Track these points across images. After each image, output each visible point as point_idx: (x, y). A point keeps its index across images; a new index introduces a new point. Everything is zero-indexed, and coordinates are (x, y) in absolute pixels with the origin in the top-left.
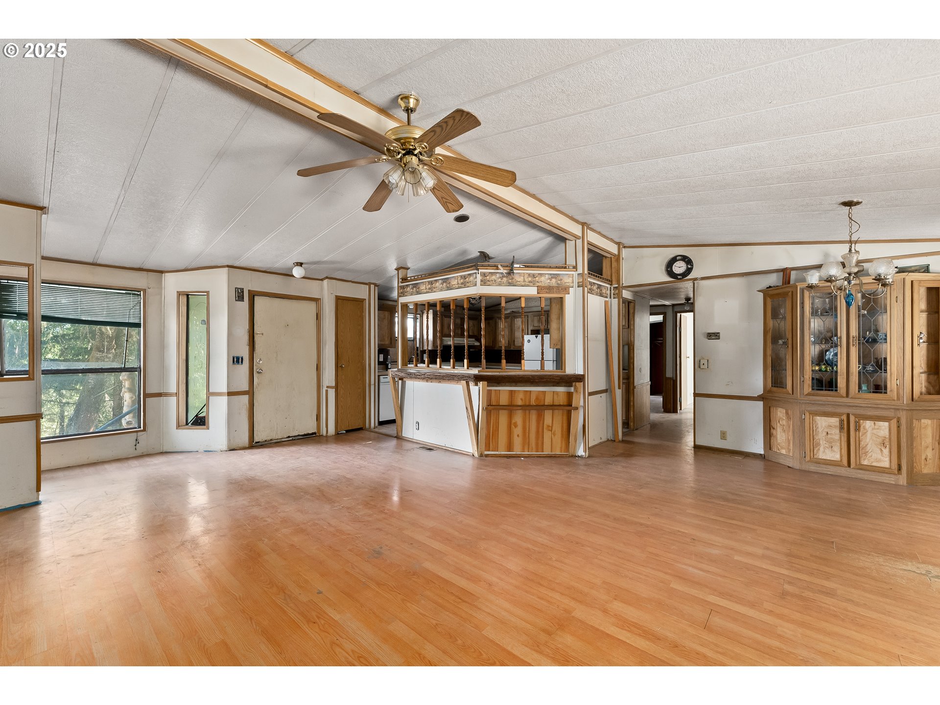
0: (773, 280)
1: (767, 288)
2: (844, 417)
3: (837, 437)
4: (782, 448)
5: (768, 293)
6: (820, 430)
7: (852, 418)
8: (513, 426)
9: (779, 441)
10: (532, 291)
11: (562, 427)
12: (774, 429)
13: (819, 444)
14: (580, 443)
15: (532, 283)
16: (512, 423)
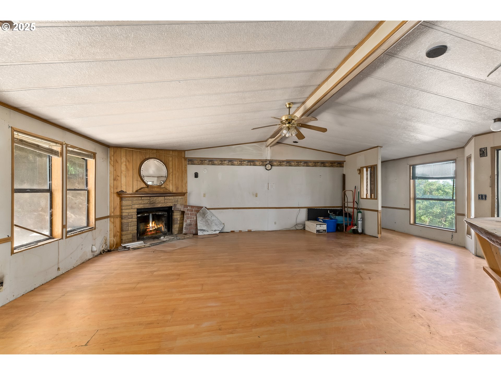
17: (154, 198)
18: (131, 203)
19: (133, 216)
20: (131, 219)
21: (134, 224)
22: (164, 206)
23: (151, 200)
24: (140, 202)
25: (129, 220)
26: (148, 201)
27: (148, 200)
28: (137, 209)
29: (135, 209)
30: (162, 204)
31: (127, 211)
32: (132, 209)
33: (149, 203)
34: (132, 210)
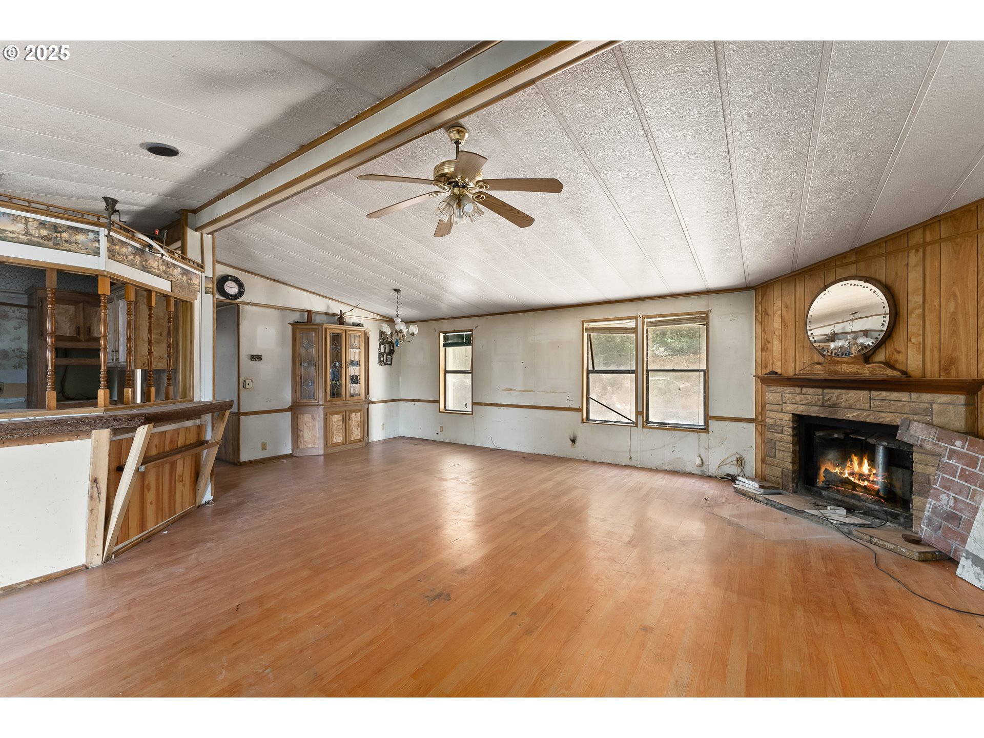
0: (296, 317)
1: (296, 322)
2: (344, 413)
3: (341, 427)
4: (309, 444)
5: (295, 325)
6: (334, 424)
7: (347, 412)
8: (146, 491)
9: (305, 439)
10: (164, 285)
11: (191, 471)
12: (301, 431)
13: (333, 434)
14: (206, 486)
15: (165, 275)
16: (145, 485)
17: (833, 393)
18: (780, 398)
19: (784, 428)
20: (780, 435)
21: (786, 448)
22: (867, 420)
23: (826, 398)
24: (798, 398)
25: (776, 434)
26: (819, 400)
27: (816, 396)
28: (793, 414)
29: (787, 414)
30: (862, 412)
31: (773, 415)
32: (782, 412)
33: (820, 403)
34: (780, 415)
